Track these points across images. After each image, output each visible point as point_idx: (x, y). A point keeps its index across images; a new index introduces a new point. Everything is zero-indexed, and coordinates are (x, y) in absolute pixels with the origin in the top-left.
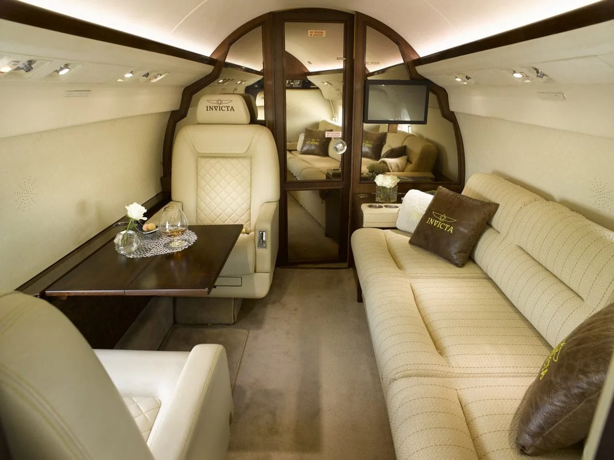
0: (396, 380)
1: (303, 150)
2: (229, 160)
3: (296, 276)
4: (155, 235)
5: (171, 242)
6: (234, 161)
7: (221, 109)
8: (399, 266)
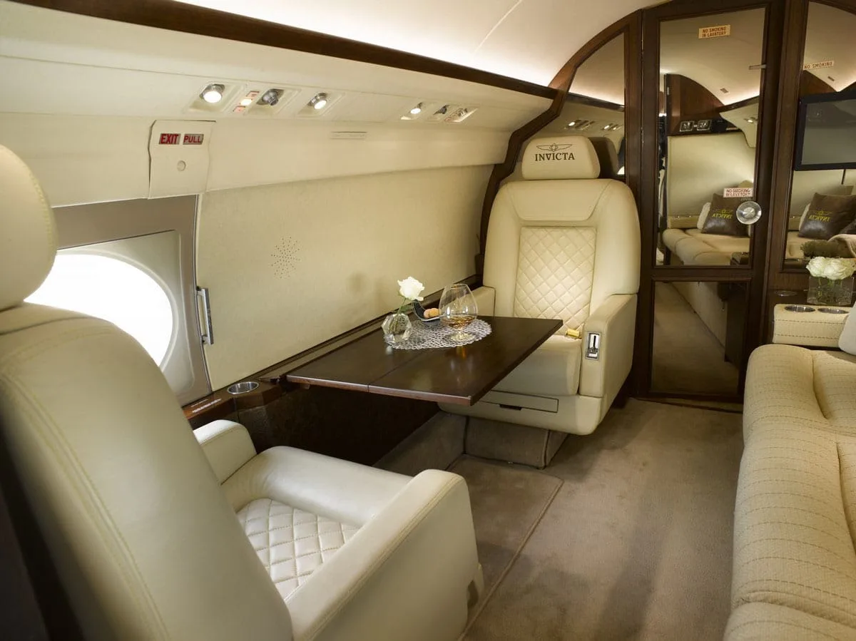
0: (749, 602)
1: (706, 228)
2: (565, 230)
3: (658, 415)
4: (437, 324)
5: (454, 335)
6: (572, 233)
7: (555, 157)
8: (825, 412)
